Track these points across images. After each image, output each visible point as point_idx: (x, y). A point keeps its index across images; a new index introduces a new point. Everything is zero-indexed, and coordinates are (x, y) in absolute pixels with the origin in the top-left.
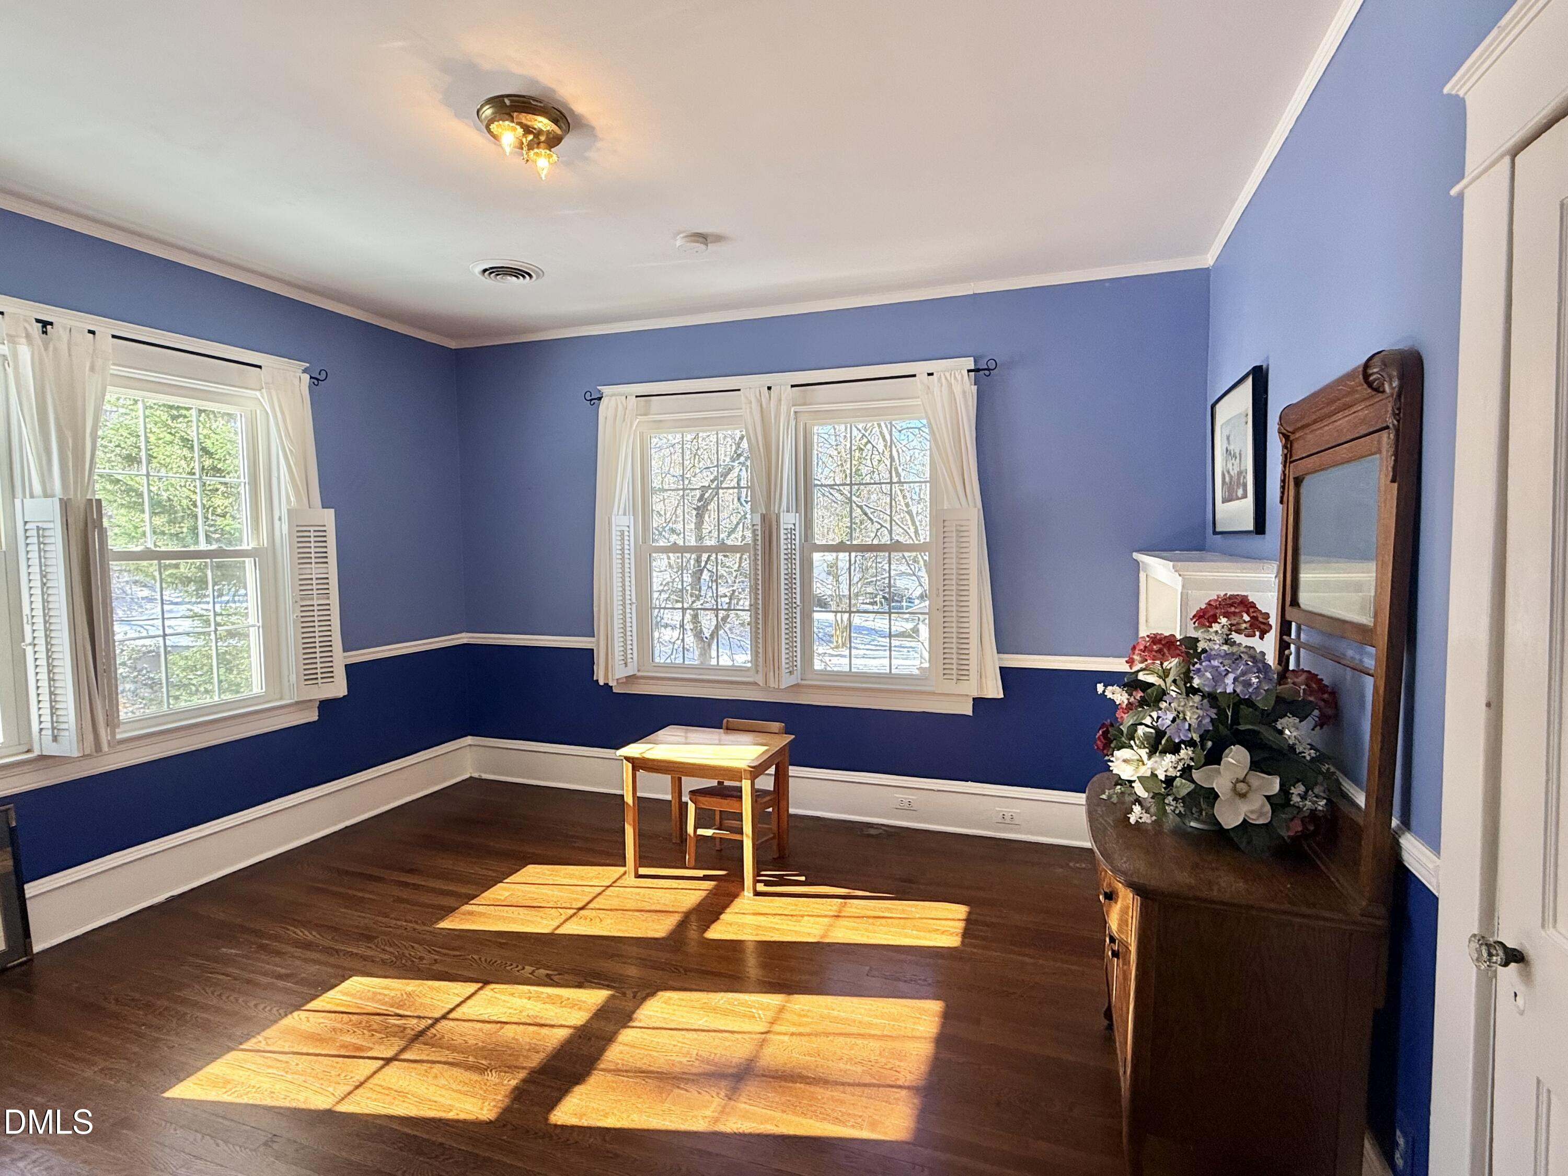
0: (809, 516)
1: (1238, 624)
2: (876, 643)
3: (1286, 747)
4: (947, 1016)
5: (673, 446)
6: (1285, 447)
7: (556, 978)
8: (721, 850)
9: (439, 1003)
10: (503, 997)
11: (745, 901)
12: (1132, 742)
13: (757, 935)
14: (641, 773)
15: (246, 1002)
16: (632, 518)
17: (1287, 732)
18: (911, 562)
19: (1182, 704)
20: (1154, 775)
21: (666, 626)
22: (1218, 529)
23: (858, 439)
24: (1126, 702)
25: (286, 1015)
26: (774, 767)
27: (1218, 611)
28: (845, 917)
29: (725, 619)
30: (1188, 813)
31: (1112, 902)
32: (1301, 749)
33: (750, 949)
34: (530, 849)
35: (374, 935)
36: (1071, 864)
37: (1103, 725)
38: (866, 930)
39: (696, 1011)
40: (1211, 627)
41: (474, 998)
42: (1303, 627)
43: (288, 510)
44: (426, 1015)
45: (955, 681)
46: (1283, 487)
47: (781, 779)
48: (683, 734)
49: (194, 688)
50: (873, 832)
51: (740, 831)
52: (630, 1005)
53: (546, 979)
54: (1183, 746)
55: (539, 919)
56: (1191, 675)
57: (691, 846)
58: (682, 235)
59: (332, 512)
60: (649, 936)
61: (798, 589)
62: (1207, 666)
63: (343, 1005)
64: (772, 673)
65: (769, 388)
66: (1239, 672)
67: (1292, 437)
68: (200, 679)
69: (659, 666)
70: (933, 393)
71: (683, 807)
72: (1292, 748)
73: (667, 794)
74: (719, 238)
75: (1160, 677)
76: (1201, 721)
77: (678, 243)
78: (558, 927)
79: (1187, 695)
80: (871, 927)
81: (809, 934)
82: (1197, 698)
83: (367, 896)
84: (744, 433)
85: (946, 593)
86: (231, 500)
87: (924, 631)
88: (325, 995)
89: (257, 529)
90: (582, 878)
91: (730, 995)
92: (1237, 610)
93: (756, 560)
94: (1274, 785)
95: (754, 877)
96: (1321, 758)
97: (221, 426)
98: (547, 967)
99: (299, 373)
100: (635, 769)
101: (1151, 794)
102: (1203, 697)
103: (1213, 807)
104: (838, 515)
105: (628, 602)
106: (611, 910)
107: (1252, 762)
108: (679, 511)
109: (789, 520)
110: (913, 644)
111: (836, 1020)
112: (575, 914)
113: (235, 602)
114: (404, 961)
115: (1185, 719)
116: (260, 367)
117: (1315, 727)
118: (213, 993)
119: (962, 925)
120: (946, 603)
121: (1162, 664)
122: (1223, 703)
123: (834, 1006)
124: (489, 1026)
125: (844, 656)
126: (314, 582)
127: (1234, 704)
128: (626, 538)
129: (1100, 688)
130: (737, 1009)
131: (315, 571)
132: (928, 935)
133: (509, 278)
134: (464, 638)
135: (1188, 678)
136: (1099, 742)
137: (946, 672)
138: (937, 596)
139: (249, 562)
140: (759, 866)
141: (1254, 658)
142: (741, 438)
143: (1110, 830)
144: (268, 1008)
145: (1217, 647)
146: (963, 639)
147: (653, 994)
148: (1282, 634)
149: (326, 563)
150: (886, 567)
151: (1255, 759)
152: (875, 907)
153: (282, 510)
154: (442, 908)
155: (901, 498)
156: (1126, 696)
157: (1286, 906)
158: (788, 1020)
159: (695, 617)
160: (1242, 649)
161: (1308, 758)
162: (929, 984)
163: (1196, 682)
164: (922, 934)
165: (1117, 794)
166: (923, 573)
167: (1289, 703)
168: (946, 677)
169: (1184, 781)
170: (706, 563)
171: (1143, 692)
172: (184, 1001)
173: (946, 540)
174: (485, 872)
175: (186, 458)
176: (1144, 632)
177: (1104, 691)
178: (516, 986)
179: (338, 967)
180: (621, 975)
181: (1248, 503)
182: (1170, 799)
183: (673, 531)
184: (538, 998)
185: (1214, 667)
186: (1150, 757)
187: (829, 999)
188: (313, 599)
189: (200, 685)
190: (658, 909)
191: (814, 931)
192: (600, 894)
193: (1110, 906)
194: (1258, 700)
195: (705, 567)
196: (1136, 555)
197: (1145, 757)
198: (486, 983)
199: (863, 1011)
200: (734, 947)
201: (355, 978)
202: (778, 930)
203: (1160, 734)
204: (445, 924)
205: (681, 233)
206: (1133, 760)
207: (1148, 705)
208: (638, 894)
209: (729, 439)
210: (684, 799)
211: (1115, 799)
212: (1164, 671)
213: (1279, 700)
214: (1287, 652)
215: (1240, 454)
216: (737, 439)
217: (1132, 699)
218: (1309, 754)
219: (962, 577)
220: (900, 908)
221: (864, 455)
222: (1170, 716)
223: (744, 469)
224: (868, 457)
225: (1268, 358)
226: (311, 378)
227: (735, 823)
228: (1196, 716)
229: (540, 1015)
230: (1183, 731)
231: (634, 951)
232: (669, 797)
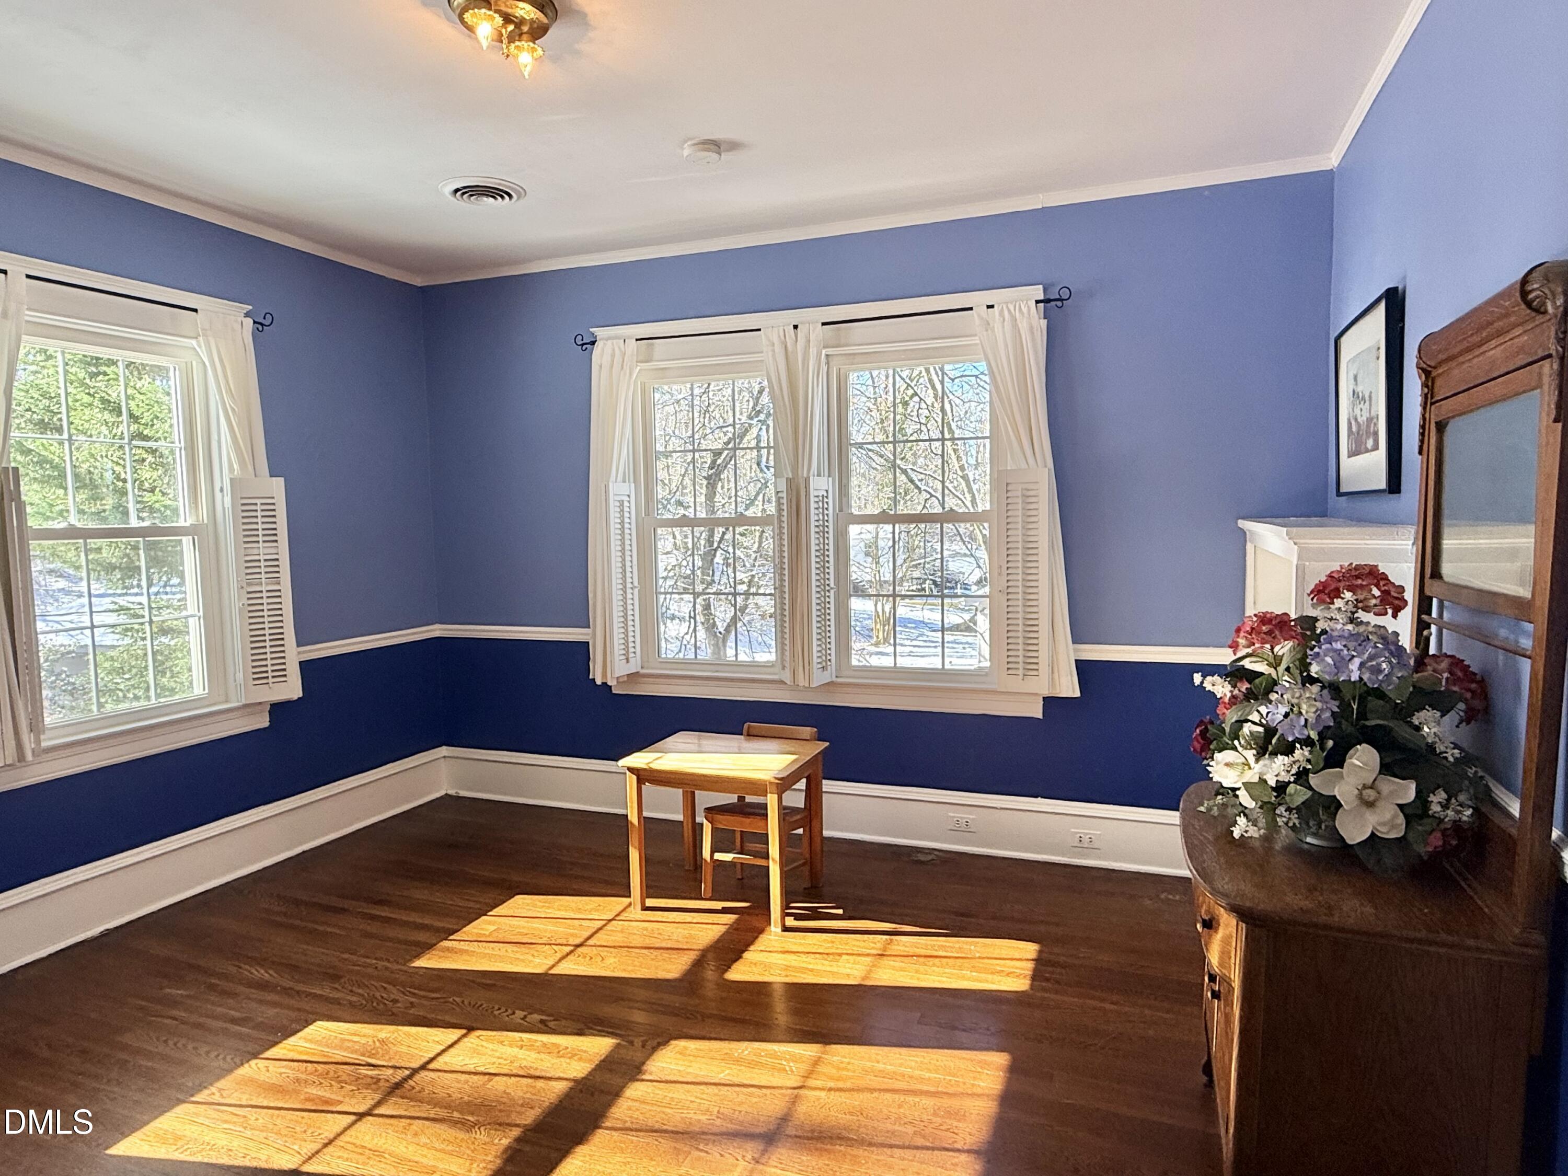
0: (844, 481)
1: (1365, 599)
2: (925, 638)
3: (1423, 746)
4: (1014, 1070)
5: (678, 402)
6: (1424, 385)
7: (552, 1024)
8: (742, 879)
9: (416, 1052)
10: (491, 1046)
11: (772, 937)
12: (1236, 742)
13: (787, 976)
14: (647, 787)
15: (195, 1048)
16: (633, 485)
17: (1426, 729)
18: (967, 539)
19: (1297, 695)
20: (1263, 781)
21: (673, 618)
22: (1343, 489)
23: (902, 389)
24: (1229, 695)
25: (242, 1064)
26: (804, 780)
27: (1342, 585)
28: (890, 955)
29: (743, 609)
30: (1304, 826)
31: (1212, 931)
32: (1443, 749)
33: (778, 993)
34: (516, 877)
35: (341, 973)
36: (1163, 896)
37: (1202, 722)
38: (917, 972)
39: (716, 1062)
40: (1333, 603)
41: (457, 1046)
42: (1446, 603)
43: (231, 479)
44: (403, 1064)
45: (1021, 677)
46: (1422, 434)
47: (813, 795)
48: (696, 741)
49: (121, 694)
50: (921, 857)
51: (766, 856)
52: (639, 1056)
53: (540, 1025)
54: (1298, 746)
55: (531, 958)
56: (1308, 661)
57: (707, 875)
58: (689, 143)
59: (281, 480)
60: (660, 977)
61: (832, 568)
62: (1327, 649)
63: (307, 1054)
64: (801, 668)
65: (796, 327)
66: (1366, 656)
67: (1434, 374)
68: (128, 683)
69: (667, 662)
70: (993, 330)
71: (697, 829)
72: (1431, 748)
73: (677, 812)
74: (734, 146)
75: (1270, 665)
76: (1319, 716)
77: (686, 152)
78: (553, 966)
79: (1304, 685)
80: (922, 968)
81: (848, 975)
82: (1315, 688)
83: (329, 930)
84: (765, 383)
85: (1010, 571)
86: (160, 472)
87: (983, 623)
88: (285, 1042)
89: (196, 503)
90: (579, 910)
91: (756, 1045)
92: (1364, 583)
93: (781, 534)
94: (1409, 791)
95: (783, 910)
96: (1466, 759)
97: (146, 385)
98: (542, 1012)
99: (241, 318)
100: (640, 782)
101: (1260, 803)
102: (1323, 687)
103: (1334, 819)
104: (877, 484)
105: (629, 585)
106: (614, 947)
107: (1382, 765)
108: (687, 481)
109: (821, 485)
110: (970, 640)
111: (882, 1074)
112: (571, 952)
113: (166, 593)
114: (375, 1004)
115: (1301, 713)
116: (196, 310)
117: (1460, 723)
118: (158, 1039)
119: (1031, 965)
120: (1010, 584)
121: (1272, 649)
122: (1347, 694)
123: (879, 1057)
124: (476, 1078)
125: (887, 654)
126: (262, 564)
127: (1360, 696)
128: (626, 509)
129: (1197, 678)
130: (763, 1060)
131: (262, 551)
132: (990, 977)
133: (485, 199)
134: (437, 631)
135: (1304, 665)
136: (1196, 743)
137: (1010, 666)
138: (1000, 574)
139: (186, 541)
140: (788, 897)
141: (1384, 639)
142: (761, 392)
143: (1210, 848)
144: (221, 1057)
145: (1339, 626)
146: (1031, 626)
147: (666, 1043)
148: (1420, 612)
149: (276, 541)
150: (938, 546)
151: (1388, 760)
152: (926, 945)
153: (223, 479)
154: (417, 944)
155: (955, 460)
156: (1228, 687)
157: (1423, 934)
158: (824, 1074)
159: (707, 607)
160: (1370, 629)
161: (1451, 759)
162: (993, 1034)
163: (1314, 669)
164: (983, 975)
165: (1216, 805)
166: (983, 554)
167: (1429, 693)
168: (1010, 672)
169: (1299, 787)
170: (720, 542)
171: (1250, 683)
172: (125, 1048)
173: (1010, 507)
174: (467, 904)
175: (107, 423)
176: (1250, 611)
177: (1202, 683)
178: (505, 1033)
179: (299, 1010)
180: (628, 1021)
181: (1380, 457)
182: (1281, 810)
183: (680, 503)
184: (531, 1047)
185: (1336, 651)
186: (1257, 761)
187: (873, 1050)
188: (261, 584)
189: (128, 691)
190: (669, 946)
191: (855, 972)
192: (600, 929)
193: (1210, 936)
194: (1389, 689)
195: (719, 547)
196: (1242, 523)
197: (1252, 760)
198: (470, 1029)
199: (913, 1064)
200: (759, 990)
201: (319, 1023)
202: (812, 970)
203: (1270, 731)
204: (422, 962)
205: (689, 139)
206: (1237, 764)
207: (1256, 699)
208: (646, 929)
209: (745, 394)
210: (698, 820)
211: (1215, 811)
212: (1275, 656)
213: (1418, 690)
214: (1425, 633)
215: (1370, 397)
216: (755, 393)
217: (1236, 692)
218: (1452, 755)
219: (1029, 550)
220: (957, 946)
221: (909, 410)
222: (1283, 709)
223: (764, 427)
224: (915, 413)
225: (1404, 278)
226: (255, 322)
227: (759, 847)
228: (1314, 710)
229: (534, 1065)
230: (1298, 727)
231: (642, 994)
232: (680, 817)
